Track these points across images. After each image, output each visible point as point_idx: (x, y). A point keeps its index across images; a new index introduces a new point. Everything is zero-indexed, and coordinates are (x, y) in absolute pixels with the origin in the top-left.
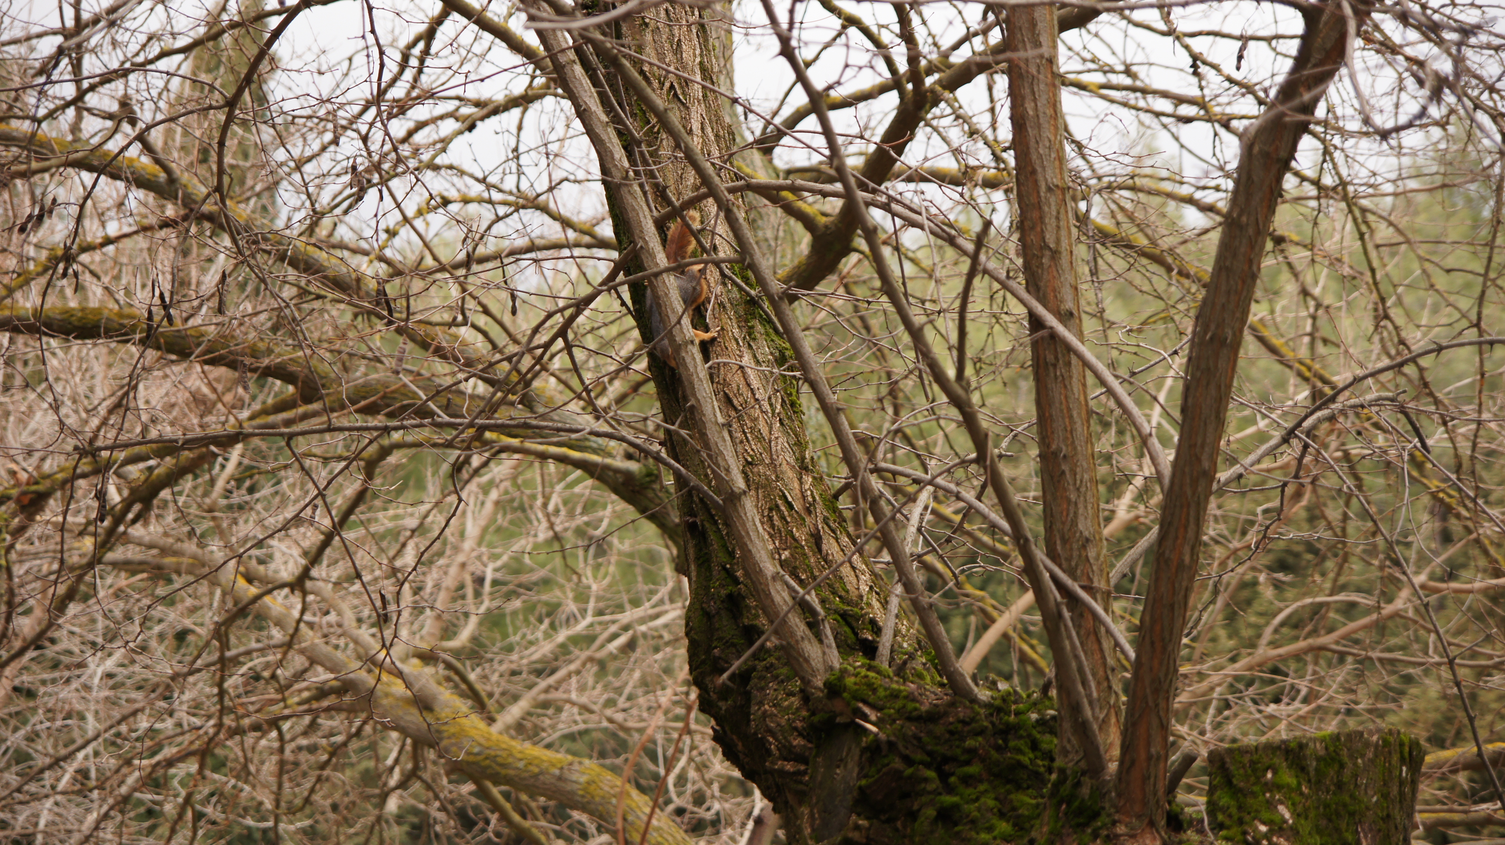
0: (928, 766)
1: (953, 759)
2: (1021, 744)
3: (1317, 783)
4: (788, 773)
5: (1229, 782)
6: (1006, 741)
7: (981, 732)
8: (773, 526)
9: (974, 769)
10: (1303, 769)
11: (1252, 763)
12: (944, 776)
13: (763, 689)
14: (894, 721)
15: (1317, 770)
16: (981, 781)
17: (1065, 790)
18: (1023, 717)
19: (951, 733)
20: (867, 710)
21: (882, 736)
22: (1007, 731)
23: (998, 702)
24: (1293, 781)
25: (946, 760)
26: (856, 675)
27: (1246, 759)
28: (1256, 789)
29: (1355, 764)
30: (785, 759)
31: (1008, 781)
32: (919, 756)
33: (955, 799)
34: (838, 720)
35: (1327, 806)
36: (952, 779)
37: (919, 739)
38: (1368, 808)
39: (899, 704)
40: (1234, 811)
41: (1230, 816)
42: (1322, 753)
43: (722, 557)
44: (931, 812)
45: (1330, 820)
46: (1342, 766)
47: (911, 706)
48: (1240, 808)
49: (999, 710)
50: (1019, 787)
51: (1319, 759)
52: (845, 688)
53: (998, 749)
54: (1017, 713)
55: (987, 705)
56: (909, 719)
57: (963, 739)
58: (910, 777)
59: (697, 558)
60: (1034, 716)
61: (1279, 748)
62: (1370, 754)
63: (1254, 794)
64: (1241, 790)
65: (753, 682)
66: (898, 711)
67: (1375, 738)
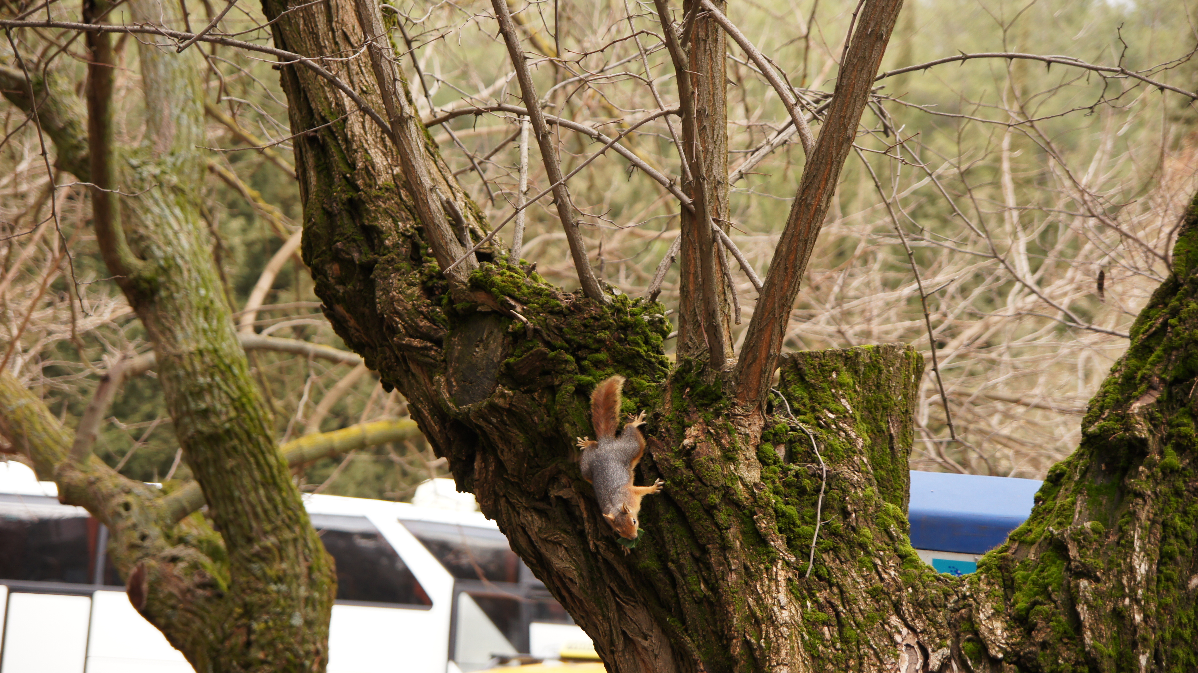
0: (567, 351)
1: (586, 347)
2: (639, 339)
3: (863, 383)
4: (416, 348)
5: (801, 378)
6: (626, 335)
7: (607, 327)
8: (385, 146)
9: (603, 356)
10: (856, 372)
11: (821, 365)
12: (578, 360)
13: (385, 278)
14: (538, 313)
15: (864, 374)
16: (607, 365)
17: (692, 376)
18: (638, 317)
19: (585, 326)
20: (513, 303)
21: (530, 325)
22: (626, 327)
23: (618, 305)
24: (851, 381)
25: (580, 347)
26: (502, 274)
27: (816, 362)
28: (824, 385)
29: (888, 371)
30: (411, 336)
31: (628, 367)
32: (559, 343)
33: (590, 378)
34: (479, 309)
35: (868, 402)
36: (586, 363)
37: (560, 330)
38: (895, 405)
39: (542, 300)
40: (807, 401)
41: (804, 405)
42: (868, 361)
43: (343, 168)
44: (571, 388)
45: (870, 412)
46: (880, 372)
47: (553, 302)
48: (811, 399)
49: (619, 310)
50: (637, 373)
51: (865, 365)
52: (493, 284)
53: (620, 340)
54: (633, 315)
55: (611, 307)
56: (551, 313)
57: (593, 332)
58: (552, 359)
59: (317, 166)
60: (647, 318)
61: (841, 355)
62: (898, 365)
63: (823, 389)
64: (812, 386)
65: (375, 272)
66: (542, 306)
67: (901, 352)
